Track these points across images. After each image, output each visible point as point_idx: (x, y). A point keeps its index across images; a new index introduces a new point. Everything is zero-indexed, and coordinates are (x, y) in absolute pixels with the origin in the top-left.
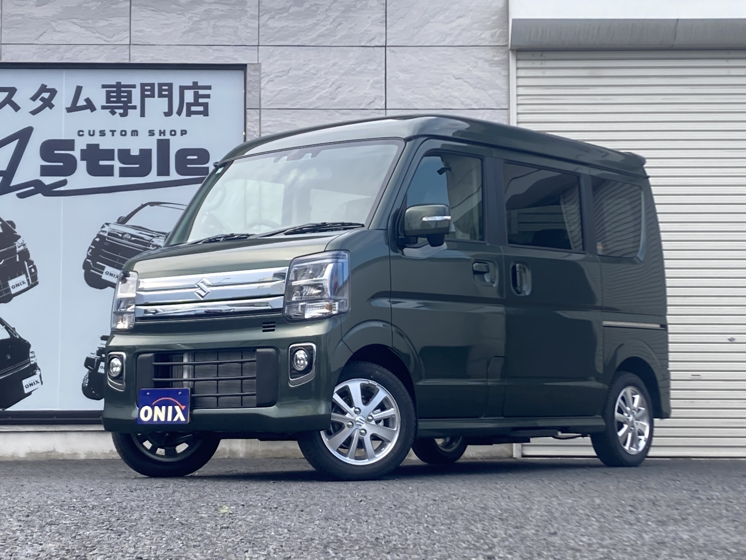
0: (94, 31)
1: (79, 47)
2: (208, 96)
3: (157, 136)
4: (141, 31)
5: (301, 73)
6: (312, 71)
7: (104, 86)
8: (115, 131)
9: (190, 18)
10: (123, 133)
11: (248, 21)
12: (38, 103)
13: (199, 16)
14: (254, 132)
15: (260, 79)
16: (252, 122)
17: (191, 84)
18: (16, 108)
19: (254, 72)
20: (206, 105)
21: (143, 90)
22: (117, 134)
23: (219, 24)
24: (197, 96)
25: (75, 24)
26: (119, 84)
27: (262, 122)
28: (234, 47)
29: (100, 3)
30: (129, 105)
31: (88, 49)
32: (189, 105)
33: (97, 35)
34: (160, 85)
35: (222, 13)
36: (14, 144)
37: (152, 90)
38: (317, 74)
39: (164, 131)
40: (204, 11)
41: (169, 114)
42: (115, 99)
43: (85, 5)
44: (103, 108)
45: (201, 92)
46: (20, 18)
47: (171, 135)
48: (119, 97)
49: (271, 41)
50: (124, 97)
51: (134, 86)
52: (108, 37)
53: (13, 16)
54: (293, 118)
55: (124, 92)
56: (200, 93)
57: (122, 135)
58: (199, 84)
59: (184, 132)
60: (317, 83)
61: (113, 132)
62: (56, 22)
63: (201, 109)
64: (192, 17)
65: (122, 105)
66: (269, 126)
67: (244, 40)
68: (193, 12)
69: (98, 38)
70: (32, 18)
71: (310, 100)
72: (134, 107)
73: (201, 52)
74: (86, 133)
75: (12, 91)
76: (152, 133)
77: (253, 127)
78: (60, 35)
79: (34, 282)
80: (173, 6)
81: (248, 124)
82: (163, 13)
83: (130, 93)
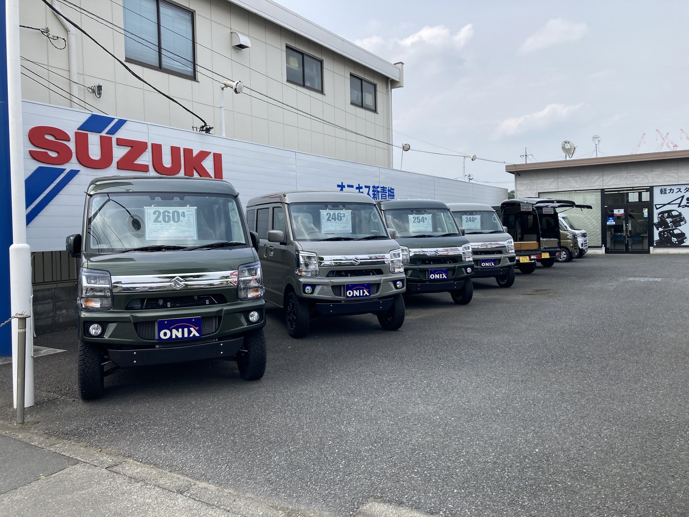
12: (686, 191)
18: (681, 192)
36: (681, 198)
46: (682, 176)
75: (680, 189)
79: (686, 222)
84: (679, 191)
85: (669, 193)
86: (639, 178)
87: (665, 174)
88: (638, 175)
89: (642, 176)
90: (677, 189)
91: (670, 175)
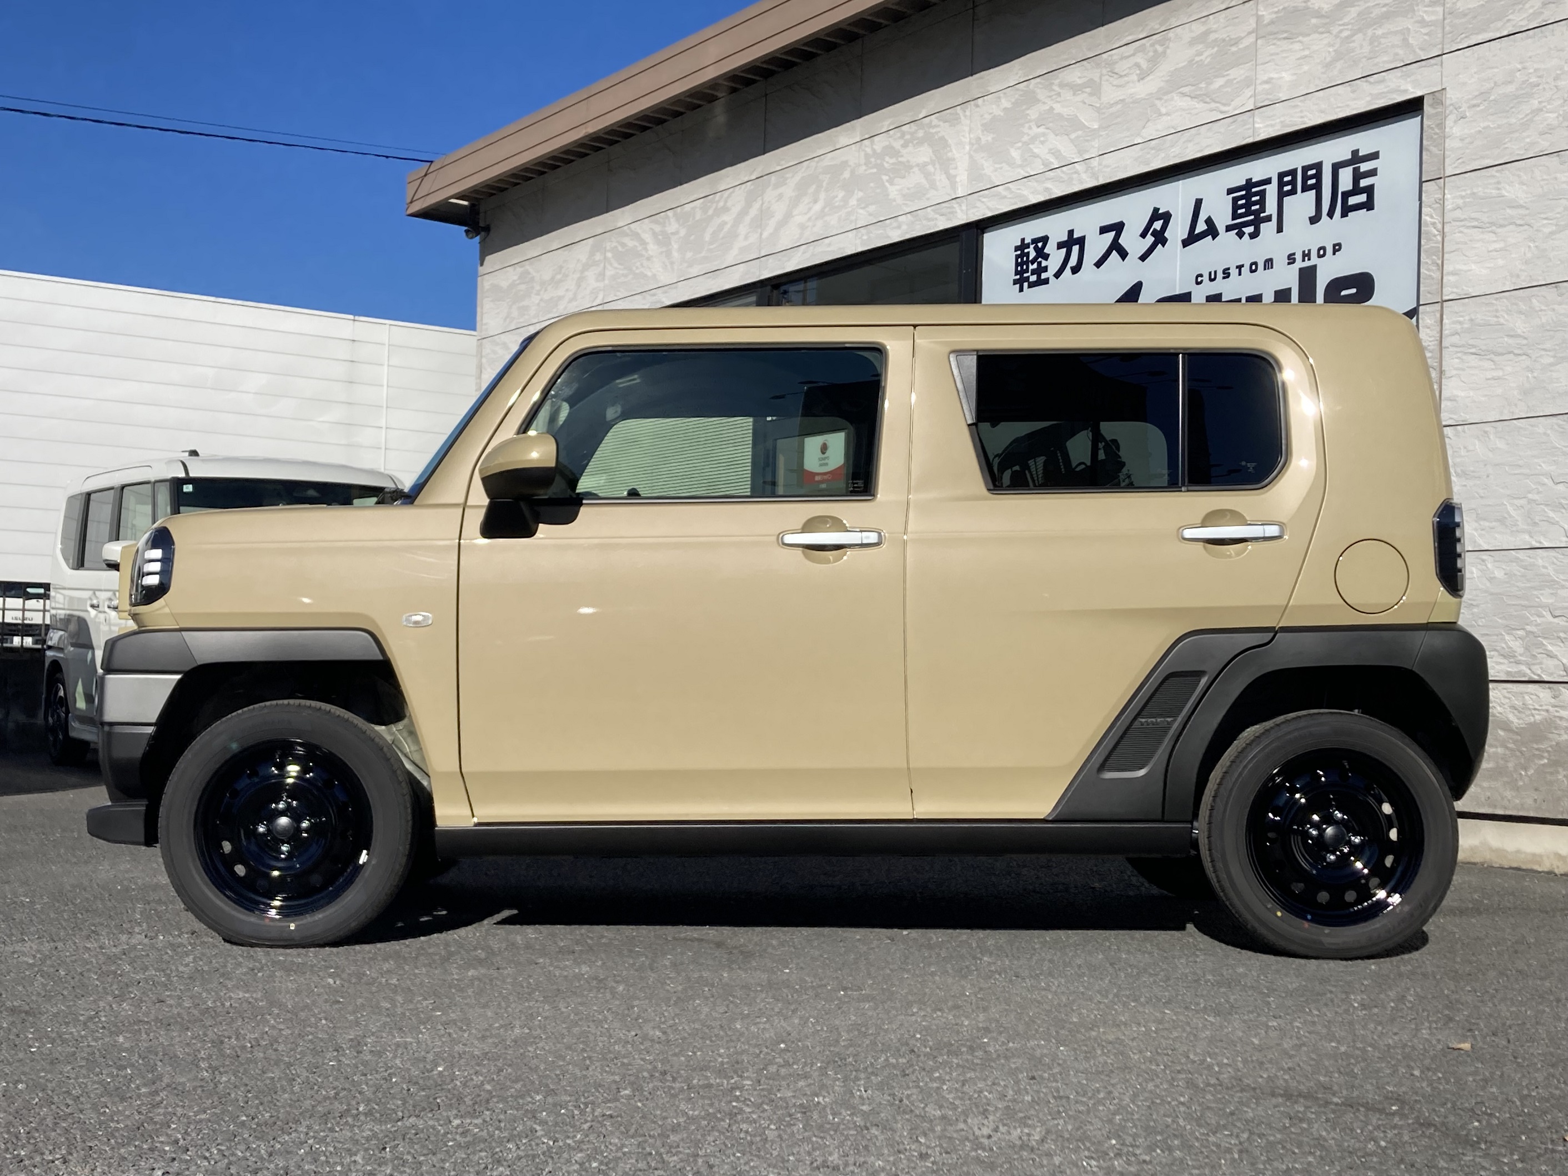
0: (1208, 100)
1: (1187, 134)
2: (1373, 173)
3: (1299, 264)
4: (1266, 82)
5: (1511, 89)
6: (1531, 80)
7: (1230, 191)
8: (1243, 266)
9: (1337, 36)
10: (1253, 268)
11: (1425, 12)
12: (1150, 239)
13: (1350, 27)
14: (1434, 224)
15: (1445, 118)
16: (1430, 206)
17: (1350, 157)
18: (1123, 254)
19: (1435, 108)
20: (1370, 190)
21: (1281, 184)
22: (1245, 270)
23: (1379, 32)
24: (1357, 176)
25: (1184, 95)
26: (1249, 181)
27: (1446, 203)
28: (1404, 69)
29: (1216, 49)
30: (1262, 215)
31: (1199, 134)
32: (1346, 195)
33: (1213, 105)
34: (1305, 169)
35: (1384, 9)
37: (1293, 183)
38: (1538, 85)
39: (1309, 251)
40: (1358, 15)
41: (1314, 220)
42: (1243, 210)
43: (1197, 59)
44: (1229, 228)
45: (1364, 167)
46: (1119, 106)
47: (1320, 256)
48: (1248, 205)
49: (1462, 39)
50: (1255, 203)
51: (1268, 181)
52: (1224, 105)
53: (1112, 105)
54: (1499, 183)
55: (1256, 194)
56: (1362, 170)
57: (1252, 271)
58: (1360, 154)
59: (1337, 248)
60: (1540, 102)
61: (1240, 267)
62: (1160, 99)
63: (1362, 198)
64: (1341, 31)
65: (1252, 217)
66: (1459, 208)
67: (1417, 50)
68: (1340, 22)
69: (1212, 110)
70: (1133, 102)
71: (1528, 140)
72: (1269, 219)
73: (1353, 92)
74: (1206, 278)
75: (1118, 228)
76: (1291, 259)
77: (1432, 217)
78: (1165, 118)
80: (1314, 21)
81: (1423, 209)
82: (1300, 38)
83: (1262, 194)
84: (1116, 247)
85: (1057, 275)
86: (908, 167)
87: (1033, 113)
88: (905, 146)
89: (924, 154)
90: (1104, 230)
91: (1058, 108)
